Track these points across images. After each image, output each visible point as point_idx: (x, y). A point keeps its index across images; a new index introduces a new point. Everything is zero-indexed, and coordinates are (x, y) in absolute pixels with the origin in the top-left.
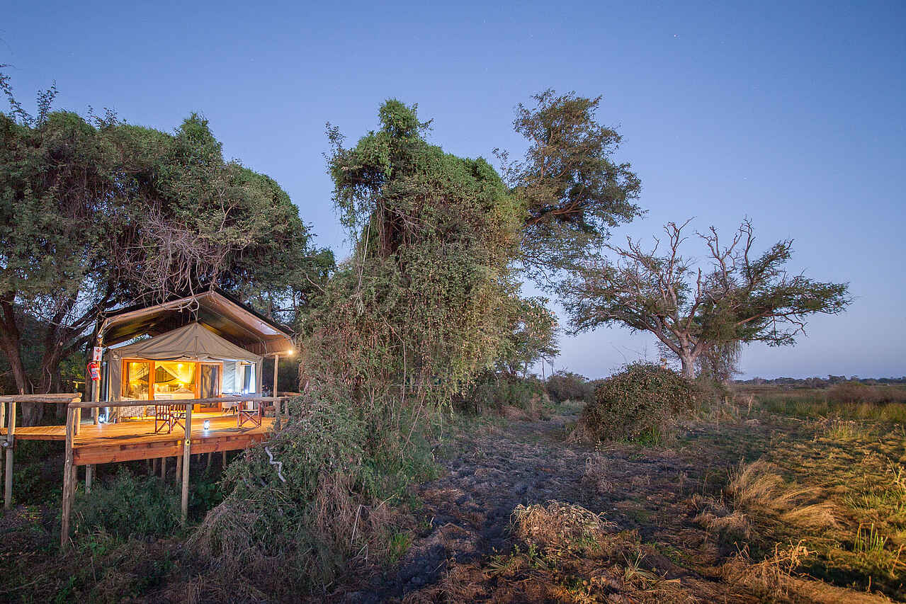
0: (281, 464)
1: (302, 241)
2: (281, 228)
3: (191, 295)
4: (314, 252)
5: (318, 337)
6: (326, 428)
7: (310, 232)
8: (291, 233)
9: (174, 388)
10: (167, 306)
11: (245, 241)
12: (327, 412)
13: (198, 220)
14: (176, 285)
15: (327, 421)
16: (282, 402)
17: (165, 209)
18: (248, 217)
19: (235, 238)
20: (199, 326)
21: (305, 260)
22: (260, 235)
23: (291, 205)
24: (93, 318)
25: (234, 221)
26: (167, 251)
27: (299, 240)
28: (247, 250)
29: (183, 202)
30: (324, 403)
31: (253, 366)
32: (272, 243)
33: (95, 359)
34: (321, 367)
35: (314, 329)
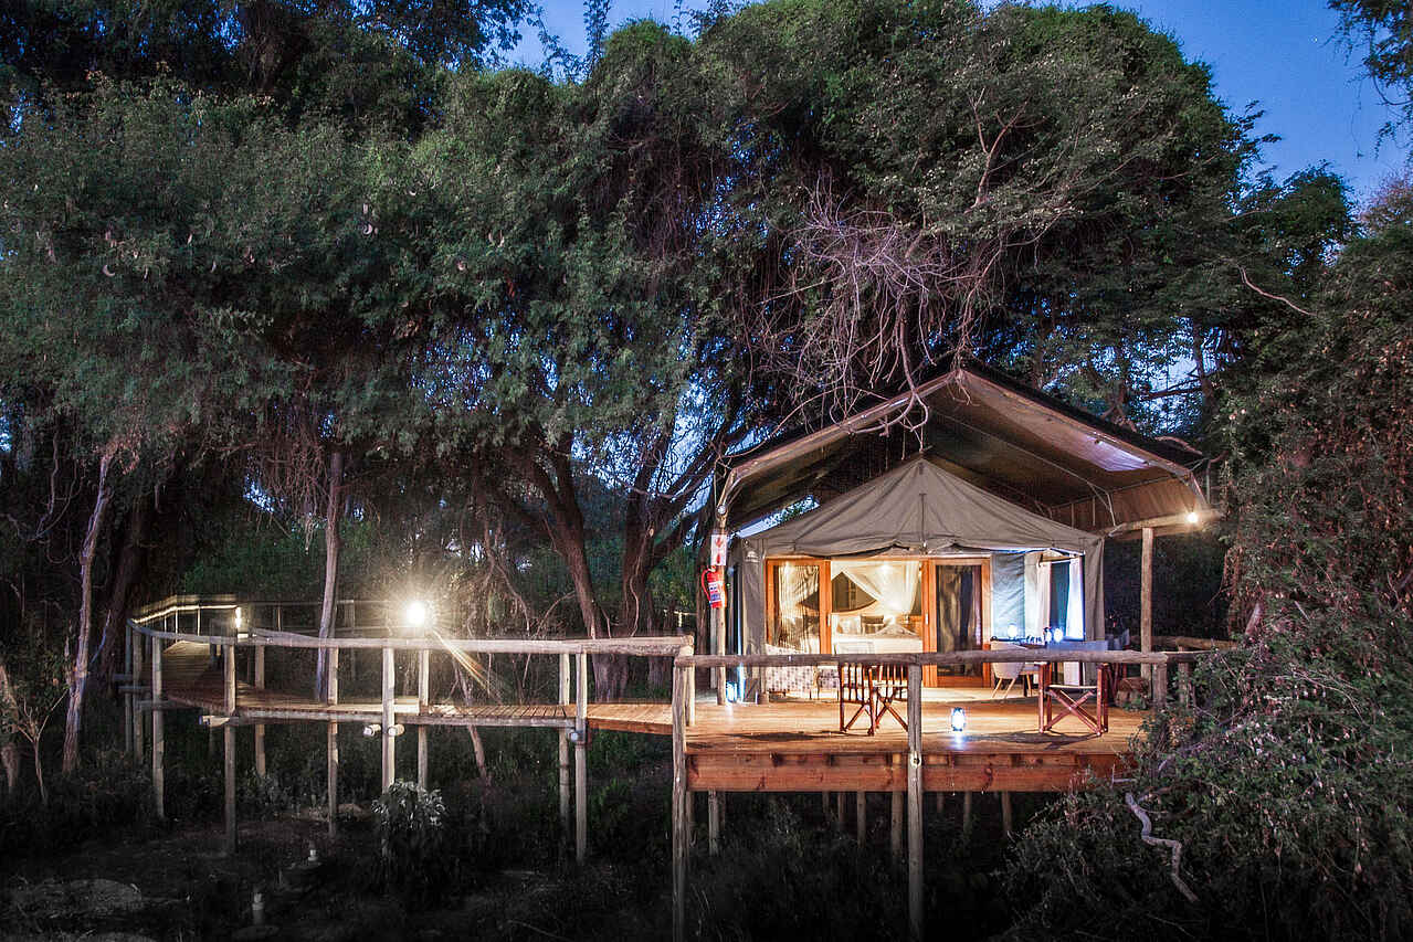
0: (1177, 847)
1: (1225, 171)
2: (1154, 148)
3: (907, 388)
4: (1269, 190)
5: (1289, 463)
7: (1251, 135)
8: (1187, 153)
9: (872, 625)
10: (852, 424)
11: (1047, 212)
13: (921, 190)
14: (871, 370)
15: (1336, 730)
16: (1172, 667)
17: (842, 184)
18: (1051, 144)
19: (1017, 214)
20: (929, 468)
21: (1234, 227)
22: (1091, 184)
23: (1184, 69)
24: (705, 473)
25: (1014, 168)
26: (850, 288)
27: (1213, 170)
28: (1051, 238)
29: (882, 154)
31: (1075, 565)
32: (1126, 200)
33: (714, 562)
34: (1308, 560)
35: (1276, 439)
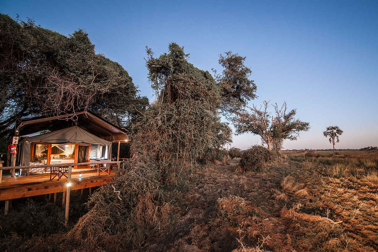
0: (119, 192)
1: (134, 93)
2: (123, 86)
3: (73, 112)
4: (139, 97)
5: (140, 134)
6: (143, 174)
7: (137, 89)
8: (128, 88)
9: (63, 157)
10: (58, 117)
11: (104, 90)
12: (143, 167)
13: (80, 78)
14: (65, 107)
15: (143, 171)
16: (121, 163)
17: (61, 71)
18: (107, 80)
19: (99, 89)
20: (78, 128)
21: (135, 101)
22: (113, 88)
23: (129, 77)
24: (13, 121)
25: (99, 81)
26: (61, 91)
27: (132, 92)
28: (105, 94)
29: (71, 69)
30: (143, 164)
31: (107, 147)
32: (118, 92)
33: (13, 143)
34: (141, 148)
35: (138, 131)
